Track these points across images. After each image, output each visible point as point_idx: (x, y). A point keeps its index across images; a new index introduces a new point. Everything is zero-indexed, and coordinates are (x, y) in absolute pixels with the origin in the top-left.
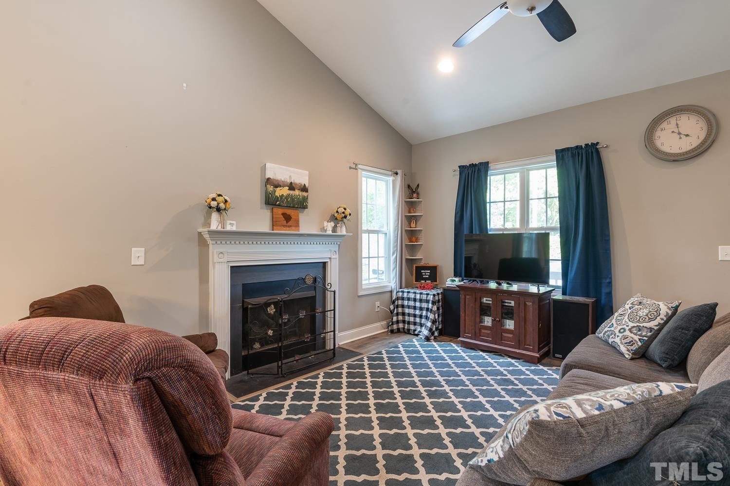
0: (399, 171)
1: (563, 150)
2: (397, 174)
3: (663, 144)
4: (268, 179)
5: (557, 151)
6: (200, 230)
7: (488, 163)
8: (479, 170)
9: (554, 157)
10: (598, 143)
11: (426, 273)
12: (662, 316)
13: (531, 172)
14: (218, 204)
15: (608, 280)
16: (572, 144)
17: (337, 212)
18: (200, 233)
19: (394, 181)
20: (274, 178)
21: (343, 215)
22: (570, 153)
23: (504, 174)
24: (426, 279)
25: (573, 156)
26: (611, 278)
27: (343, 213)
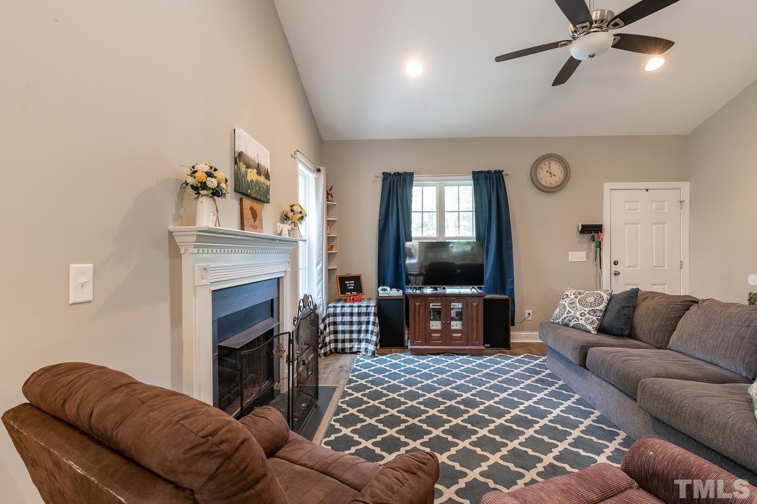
0: (322, 169)
1: (478, 172)
2: (319, 171)
3: (541, 179)
4: (240, 154)
5: (474, 173)
6: (171, 228)
7: (413, 173)
8: (404, 179)
9: (471, 177)
10: (503, 171)
11: (351, 284)
12: (605, 301)
13: (446, 188)
14: (219, 184)
15: (511, 279)
16: (485, 169)
17: (292, 211)
18: (171, 233)
19: (317, 180)
20: (246, 154)
21: (301, 215)
22: (483, 176)
23: (422, 186)
24: (351, 291)
25: (486, 178)
26: (513, 278)
27: (301, 212)
